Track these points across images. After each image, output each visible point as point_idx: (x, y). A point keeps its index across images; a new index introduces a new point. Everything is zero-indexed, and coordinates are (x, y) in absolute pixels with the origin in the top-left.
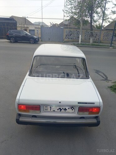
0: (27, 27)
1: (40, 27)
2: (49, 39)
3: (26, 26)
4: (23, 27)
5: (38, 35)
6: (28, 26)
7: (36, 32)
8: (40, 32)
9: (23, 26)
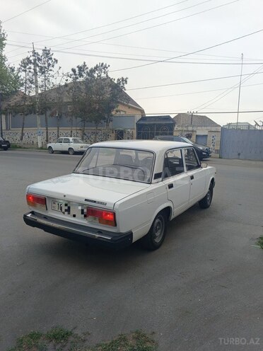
0: (193, 131)
1: (220, 129)
2: (239, 154)
3: (190, 128)
4: (185, 131)
5: (213, 146)
6: (195, 129)
7: (210, 139)
8: (218, 138)
9: (185, 129)
